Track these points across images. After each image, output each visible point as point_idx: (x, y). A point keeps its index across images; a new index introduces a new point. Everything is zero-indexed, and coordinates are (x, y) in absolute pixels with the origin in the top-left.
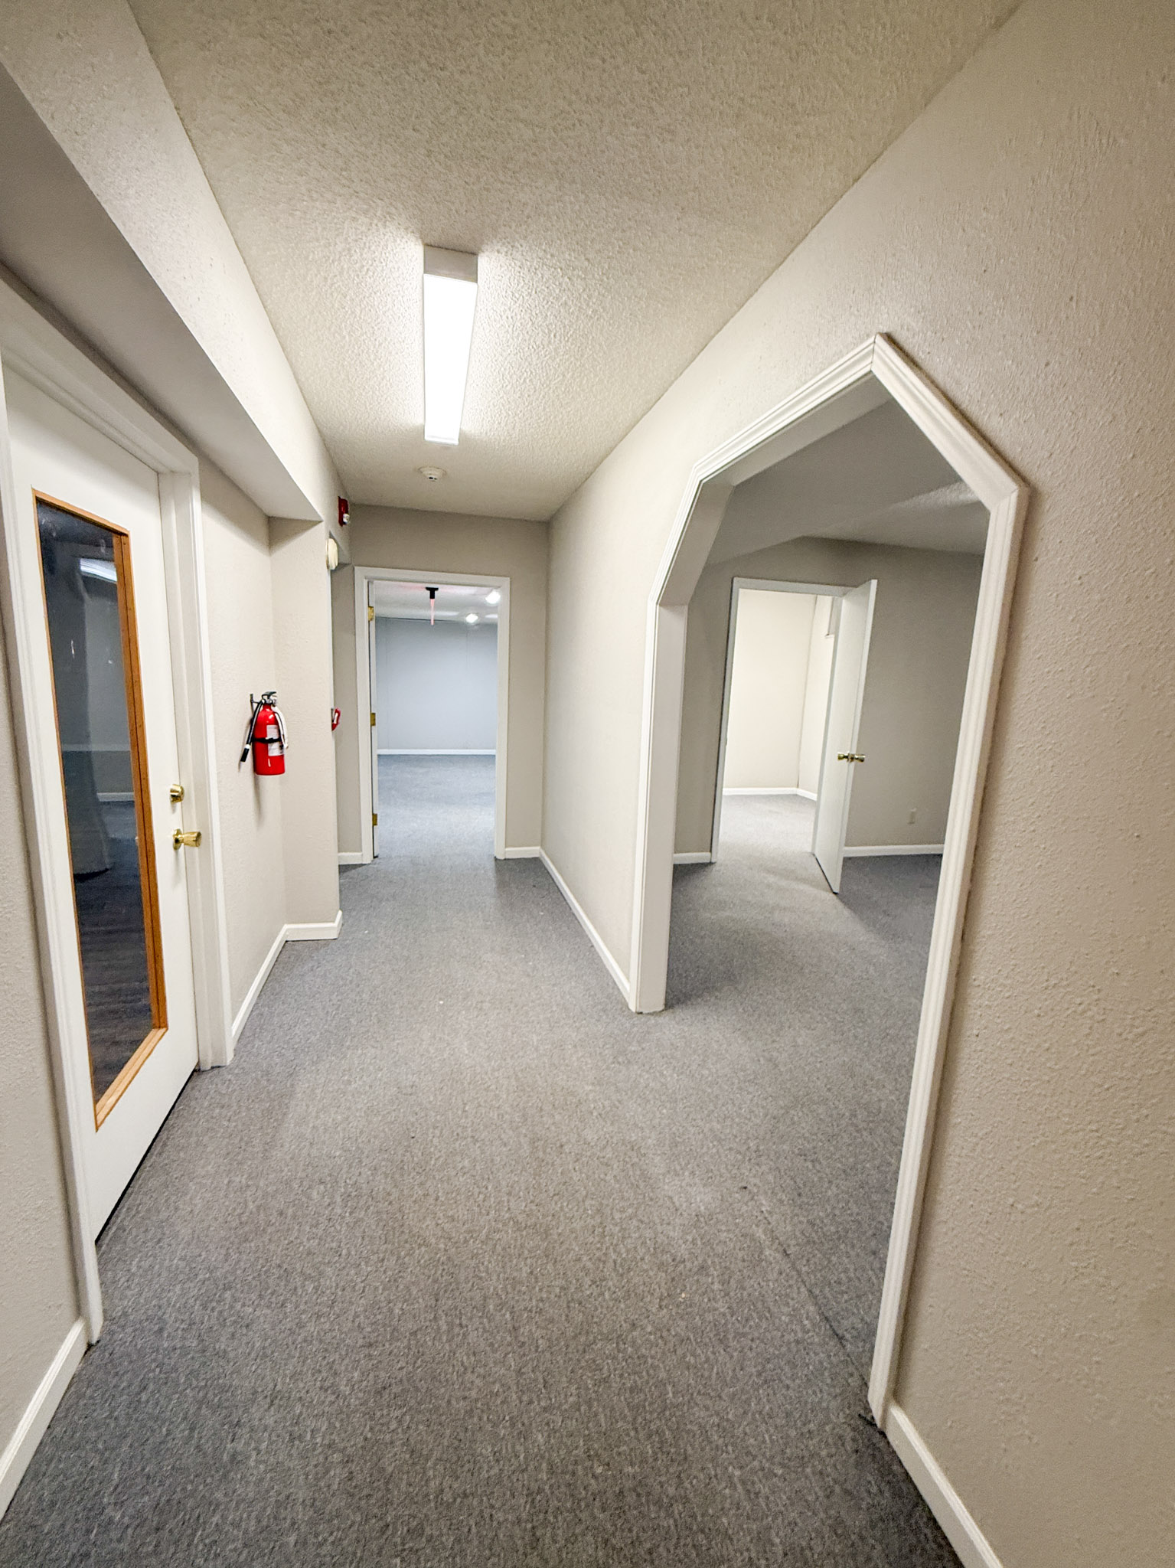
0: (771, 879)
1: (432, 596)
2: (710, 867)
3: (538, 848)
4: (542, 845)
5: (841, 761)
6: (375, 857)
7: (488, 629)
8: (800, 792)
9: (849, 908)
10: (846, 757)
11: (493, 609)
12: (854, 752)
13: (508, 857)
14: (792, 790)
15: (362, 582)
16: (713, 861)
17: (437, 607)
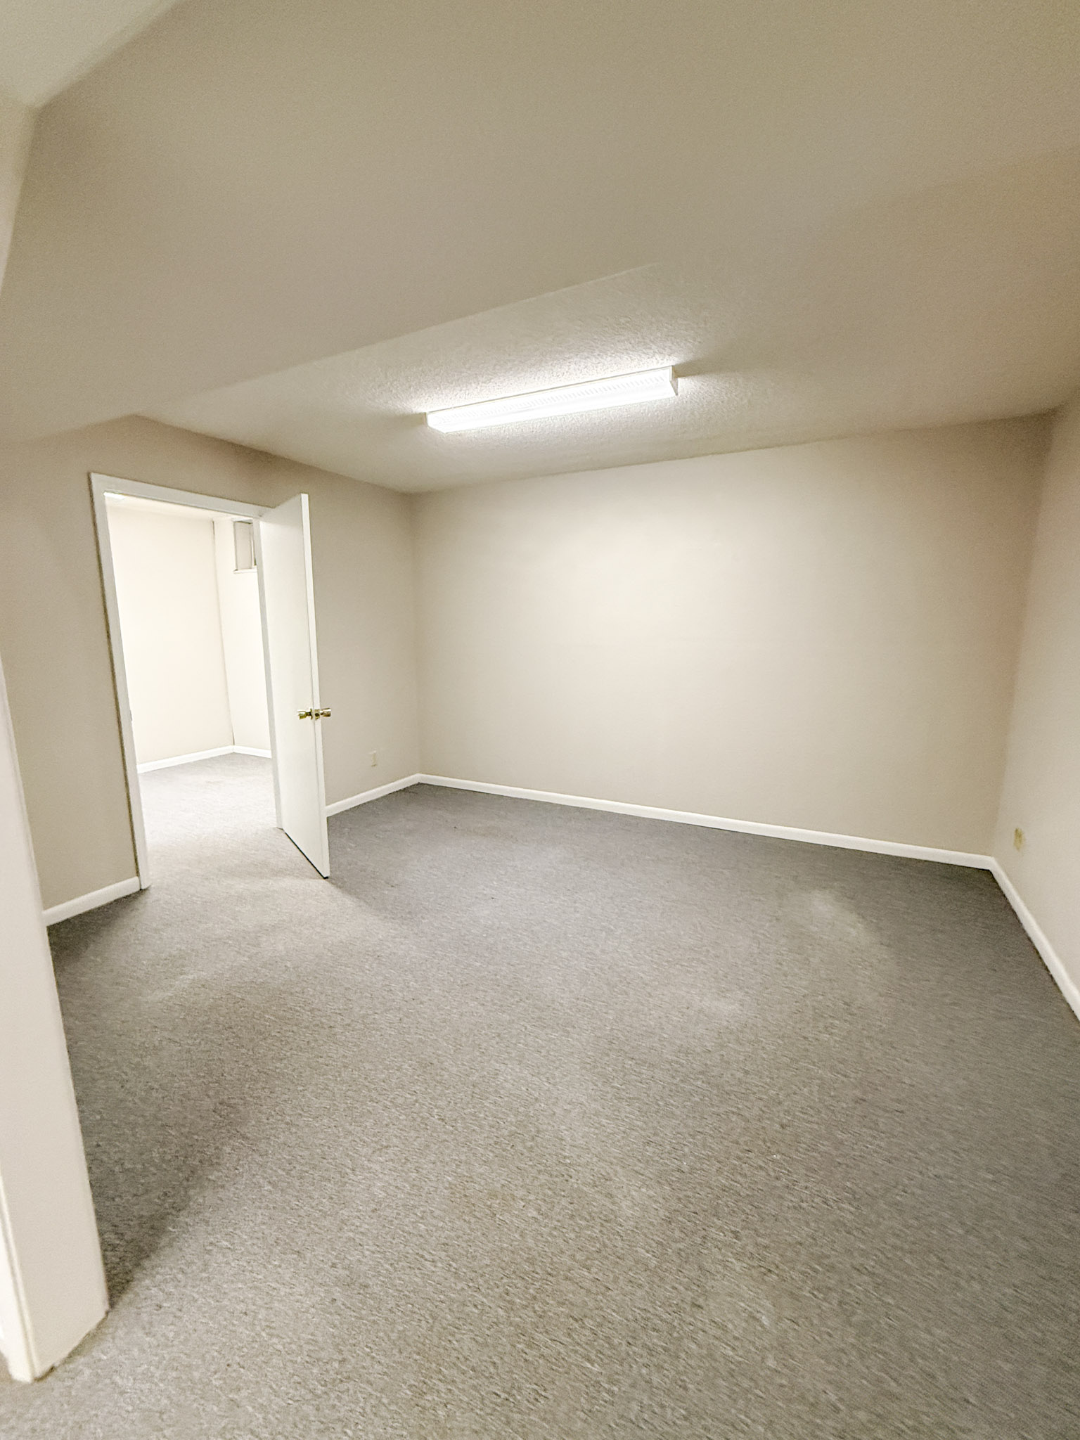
0: (240, 886)
2: (142, 899)
5: (304, 719)
8: (238, 749)
9: (349, 893)
10: (310, 714)
12: (317, 707)
14: (229, 749)
16: (143, 888)
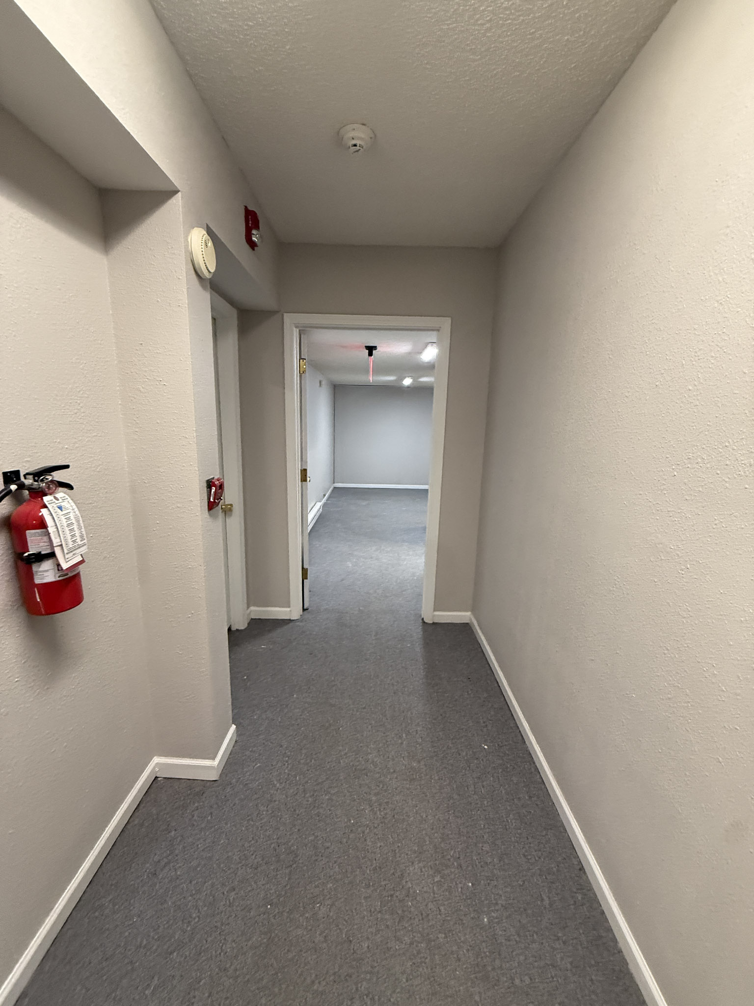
1: (370, 354)
3: (469, 614)
4: (474, 610)
6: (304, 610)
7: (423, 392)
11: (430, 368)
13: (436, 621)
15: (292, 331)
17: (378, 370)
